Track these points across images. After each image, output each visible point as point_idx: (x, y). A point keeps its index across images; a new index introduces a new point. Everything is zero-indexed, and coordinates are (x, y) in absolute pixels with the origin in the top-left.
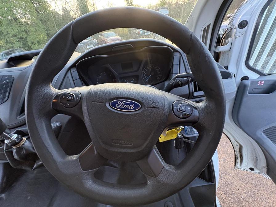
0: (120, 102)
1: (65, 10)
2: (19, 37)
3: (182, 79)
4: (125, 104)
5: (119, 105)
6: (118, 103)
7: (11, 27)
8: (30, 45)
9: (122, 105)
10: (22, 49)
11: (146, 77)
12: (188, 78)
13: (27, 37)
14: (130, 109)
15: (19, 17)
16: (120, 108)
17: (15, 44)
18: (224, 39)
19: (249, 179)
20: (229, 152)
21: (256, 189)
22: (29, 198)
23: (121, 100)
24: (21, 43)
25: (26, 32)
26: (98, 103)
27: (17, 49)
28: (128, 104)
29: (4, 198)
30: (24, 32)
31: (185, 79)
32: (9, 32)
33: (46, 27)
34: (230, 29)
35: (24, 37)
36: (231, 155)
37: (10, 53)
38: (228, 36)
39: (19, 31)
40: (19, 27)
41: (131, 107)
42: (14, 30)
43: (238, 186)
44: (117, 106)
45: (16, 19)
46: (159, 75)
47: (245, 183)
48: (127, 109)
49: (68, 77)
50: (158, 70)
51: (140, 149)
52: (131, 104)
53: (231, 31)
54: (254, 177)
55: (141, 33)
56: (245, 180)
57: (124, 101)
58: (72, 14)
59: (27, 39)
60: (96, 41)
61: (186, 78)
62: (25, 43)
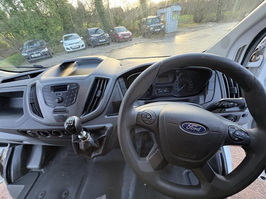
0: (190, 125)
1: (80, 4)
2: (40, 29)
3: (228, 103)
4: (194, 127)
5: (189, 127)
6: (188, 126)
7: (34, 20)
8: (49, 36)
9: (192, 127)
10: (42, 40)
11: (179, 88)
12: (235, 103)
13: (47, 29)
14: (198, 131)
15: (41, 10)
16: (189, 129)
17: (36, 35)
18: (254, 56)
19: (257, 186)
20: (237, 157)
21: (264, 196)
22: (63, 175)
23: (191, 124)
24: (42, 34)
25: (46, 24)
26: (173, 124)
27: (39, 40)
28: (196, 127)
29: (44, 172)
30: (44, 24)
31: (231, 103)
32: (32, 24)
33: (63, 20)
34: (263, 47)
35: (45, 29)
36: (239, 160)
37: (32, 43)
38: (259, 53)
39: (40, 23)
40: (40, 19)
41: (198, 130)
42: (37, 22)
43: (244, 191)
44: (188, 128)
45: (38, 12)
46: (190, 87)
47: (252, 190)
48: (195, 131)
49: (117, 86)
50: (190, 82)
51: (200, 161)
52: (198, 127)
53: (263, 49)
54: (262, 185)
55: (151, 29)
56: (252, 186)
57: (193, 125)
58: (87, 8)
59: (46, 31)
60: (108, 35)
61: (233, 103)
62: (44, 34)
